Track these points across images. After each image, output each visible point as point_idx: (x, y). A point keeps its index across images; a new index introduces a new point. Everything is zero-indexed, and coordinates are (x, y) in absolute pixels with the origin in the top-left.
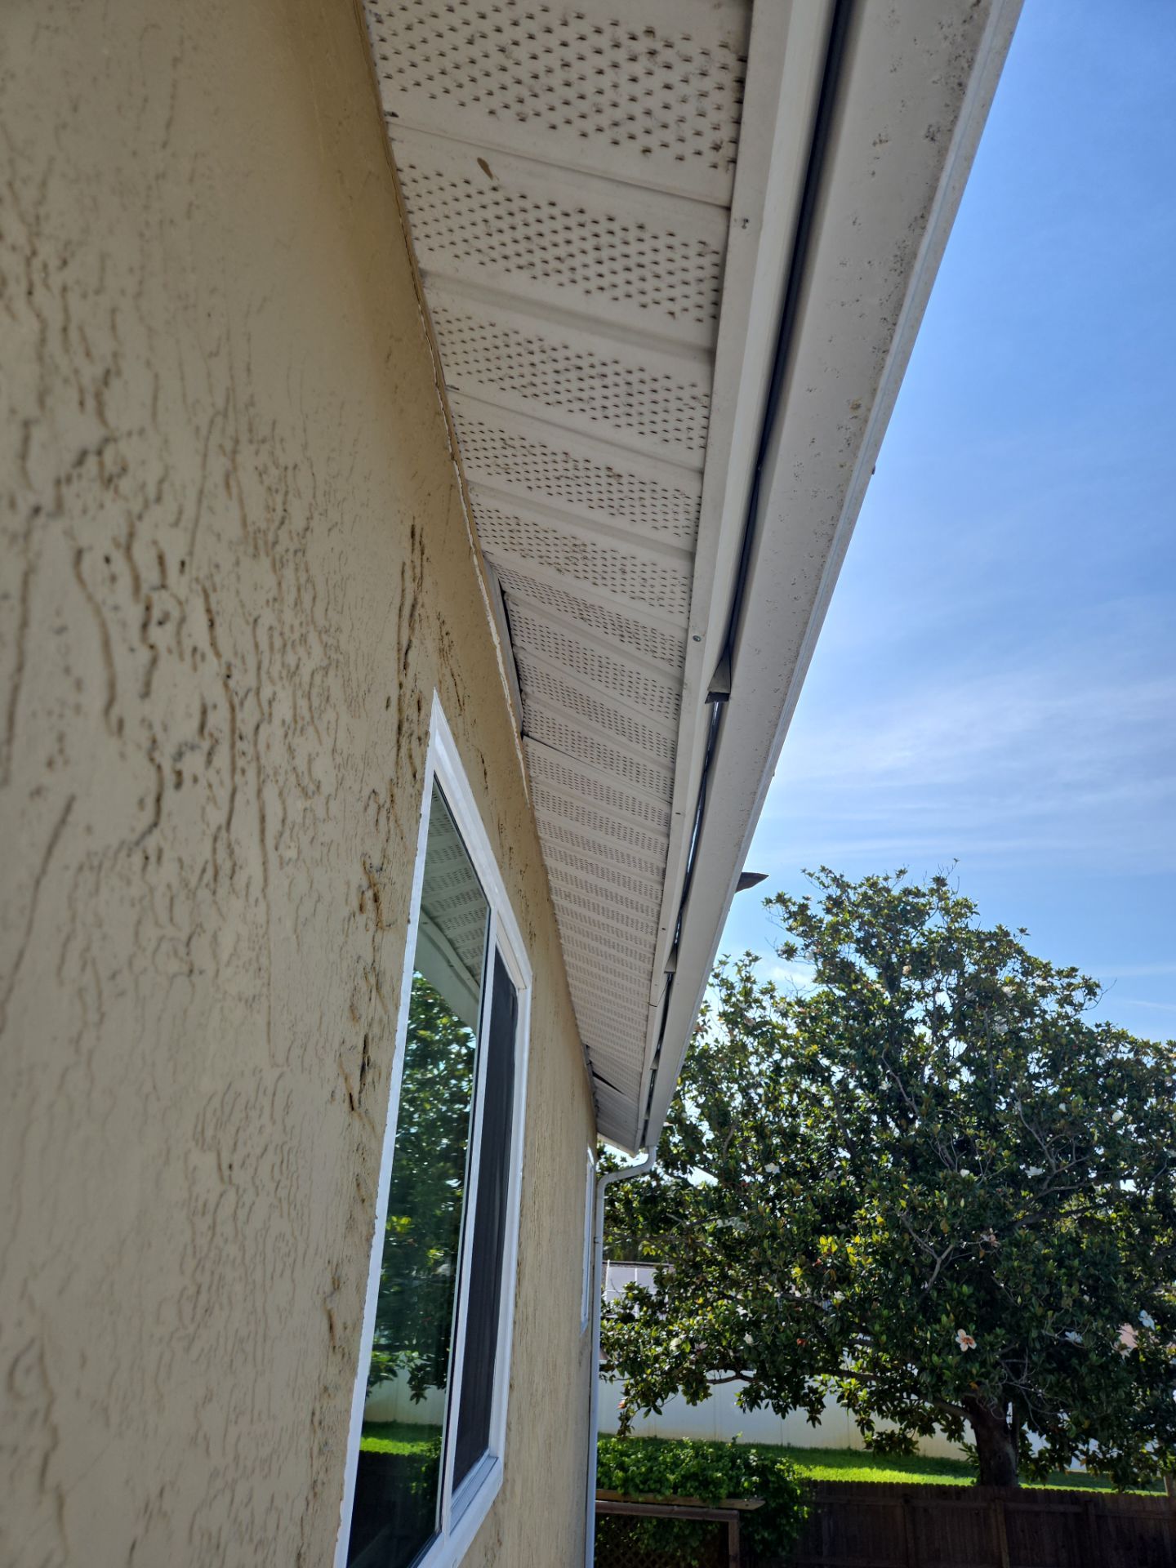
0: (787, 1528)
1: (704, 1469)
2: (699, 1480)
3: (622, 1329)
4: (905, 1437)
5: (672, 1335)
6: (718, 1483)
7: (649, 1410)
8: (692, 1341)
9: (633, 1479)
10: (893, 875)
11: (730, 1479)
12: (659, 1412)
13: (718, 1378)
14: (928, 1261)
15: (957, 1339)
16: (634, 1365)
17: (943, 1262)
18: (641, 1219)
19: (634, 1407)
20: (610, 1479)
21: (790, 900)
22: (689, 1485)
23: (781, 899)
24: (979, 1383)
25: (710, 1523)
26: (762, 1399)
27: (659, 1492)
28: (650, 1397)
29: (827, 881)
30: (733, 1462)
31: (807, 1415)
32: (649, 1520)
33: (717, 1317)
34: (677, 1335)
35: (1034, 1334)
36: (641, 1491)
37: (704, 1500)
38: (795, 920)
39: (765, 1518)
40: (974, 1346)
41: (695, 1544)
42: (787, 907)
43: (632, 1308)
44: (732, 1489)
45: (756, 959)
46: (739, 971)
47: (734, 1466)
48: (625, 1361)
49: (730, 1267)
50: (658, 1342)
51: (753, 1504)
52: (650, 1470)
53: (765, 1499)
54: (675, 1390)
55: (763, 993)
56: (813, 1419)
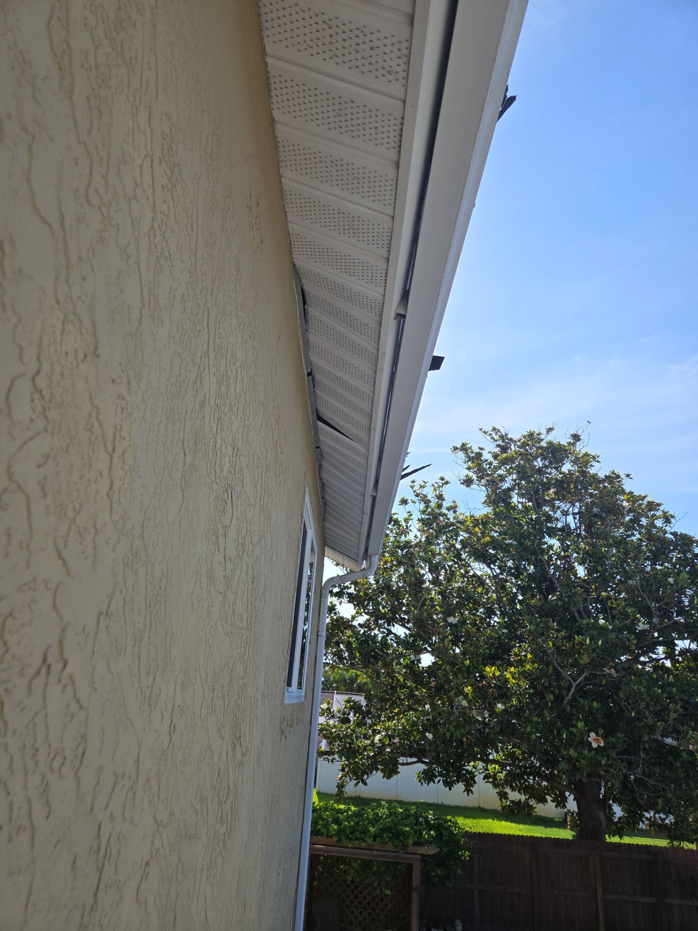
0: (454, 868)
1: (396, 825)
2: (393, 832)
3: (341, 727)
4: (528, 804)
5: (375, 732)
6: (406, 835)
7: (359, 782)
8: (390, 737)
9: (344, 830)
10: (544, 431)
11: (415, 832)
12: (365, 784)
13: (405, 762)
14: (567, 684)
15: (590, 739)
16: (349, 752)
17: (577, 685)
18: (358, 655)
19: (348, 779)
20: (328, 830)
21: (470, 448)
22: (385, 835)
23: (464, 448)
24: (606, 771)
25: (400, 863)
26: (436, 777)
27: (363, 840)
28: (359, 773)
29: (496, 437)
30: (417, 819)
31: (463, 788)
32: (356, 860)
33: (407, 721)
34: (379, 733)
35: (646, 738)
36: (350, 839)
37: (396, 847)
38: (473, 462)
39: (440, 860)
40: (602, 745)
41: (389, 879)
42: (467, 454)
43: (349, 714)
44: (416, 840)
45: (447, 483)
46: (435, 490)
47: (417, 823)
48: (343, 749)
49: (417, 689)
50: (366, 737)
51: (432, 850)
52: (357, 824)
53: (440, 847)
54: (377, 769)
55: (448, 509)
56: (468, 791)
